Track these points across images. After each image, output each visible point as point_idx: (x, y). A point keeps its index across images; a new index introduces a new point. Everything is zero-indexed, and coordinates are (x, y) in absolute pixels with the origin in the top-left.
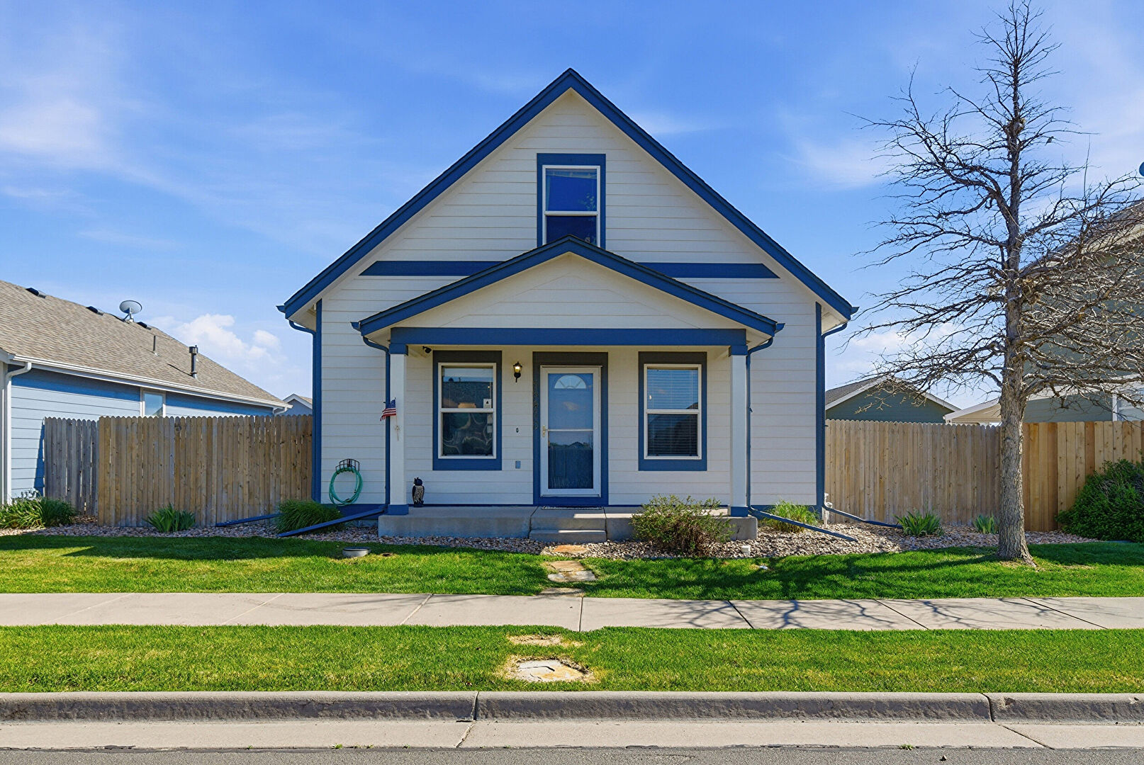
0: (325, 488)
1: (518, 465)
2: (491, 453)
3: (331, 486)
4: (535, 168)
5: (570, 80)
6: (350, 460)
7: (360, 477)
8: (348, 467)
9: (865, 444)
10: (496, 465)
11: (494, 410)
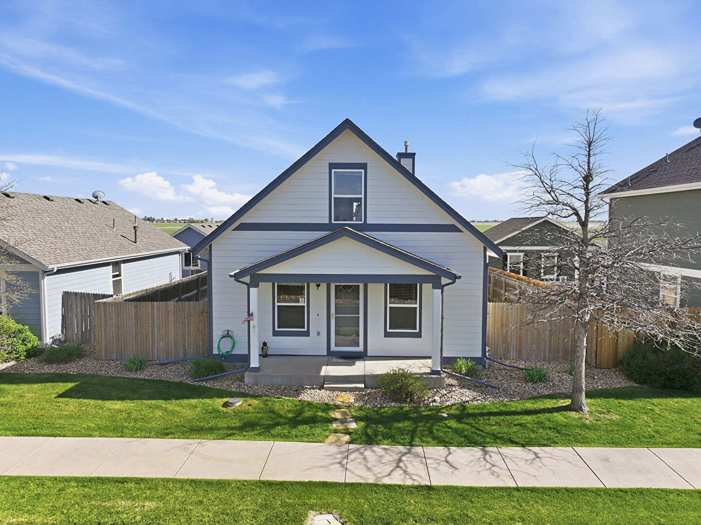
0: (215, 345)
1: (318, 334)
2: (304, 327)
3: (219, 345)
4: (328, 171)
5: (347, 125)
6: (228, 331)
7: (234, 341)
8: (228, 335)
9: (512, 316)
10: (307, 334)
11: (305, 304)
